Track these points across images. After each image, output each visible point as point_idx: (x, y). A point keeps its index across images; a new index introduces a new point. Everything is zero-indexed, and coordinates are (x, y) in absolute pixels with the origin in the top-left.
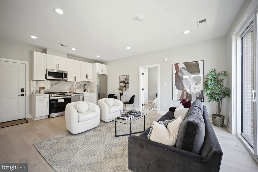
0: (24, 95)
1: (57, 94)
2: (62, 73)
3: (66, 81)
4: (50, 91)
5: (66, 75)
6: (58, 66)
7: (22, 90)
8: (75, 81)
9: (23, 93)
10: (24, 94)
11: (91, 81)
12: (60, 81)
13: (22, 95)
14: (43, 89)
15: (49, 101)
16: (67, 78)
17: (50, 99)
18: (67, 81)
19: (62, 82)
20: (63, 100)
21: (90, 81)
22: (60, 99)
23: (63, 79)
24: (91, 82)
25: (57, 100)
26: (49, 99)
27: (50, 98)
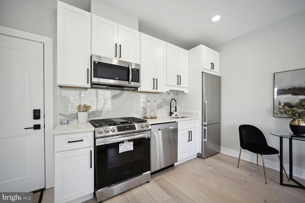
0: (42, 127)
1: (115, 127)
2: (129, 68)
3: (136, 89)
4: (102, 115)
5: (136, 75)
6: (118, 50)
7: (37, 114)
8: (155, 91)
9: (37, 122)
10: (40, 125)
11: (186, 91)
12: (123, 91)
13: (37, 127)
14: (86, 111)
15: (93, 149)
16: (138, 81)
17: (97, 145)
18: (139, 89)
19: (127, 94)
20: (132, 143)
21: (183, 92)
22: (122, 142)
23: (130, 85)
24: (186, 93)
25: (116, 145)
26: (93, 145)
27: (97, 140)
